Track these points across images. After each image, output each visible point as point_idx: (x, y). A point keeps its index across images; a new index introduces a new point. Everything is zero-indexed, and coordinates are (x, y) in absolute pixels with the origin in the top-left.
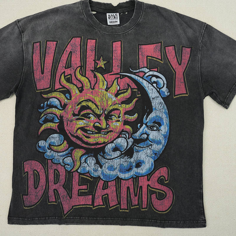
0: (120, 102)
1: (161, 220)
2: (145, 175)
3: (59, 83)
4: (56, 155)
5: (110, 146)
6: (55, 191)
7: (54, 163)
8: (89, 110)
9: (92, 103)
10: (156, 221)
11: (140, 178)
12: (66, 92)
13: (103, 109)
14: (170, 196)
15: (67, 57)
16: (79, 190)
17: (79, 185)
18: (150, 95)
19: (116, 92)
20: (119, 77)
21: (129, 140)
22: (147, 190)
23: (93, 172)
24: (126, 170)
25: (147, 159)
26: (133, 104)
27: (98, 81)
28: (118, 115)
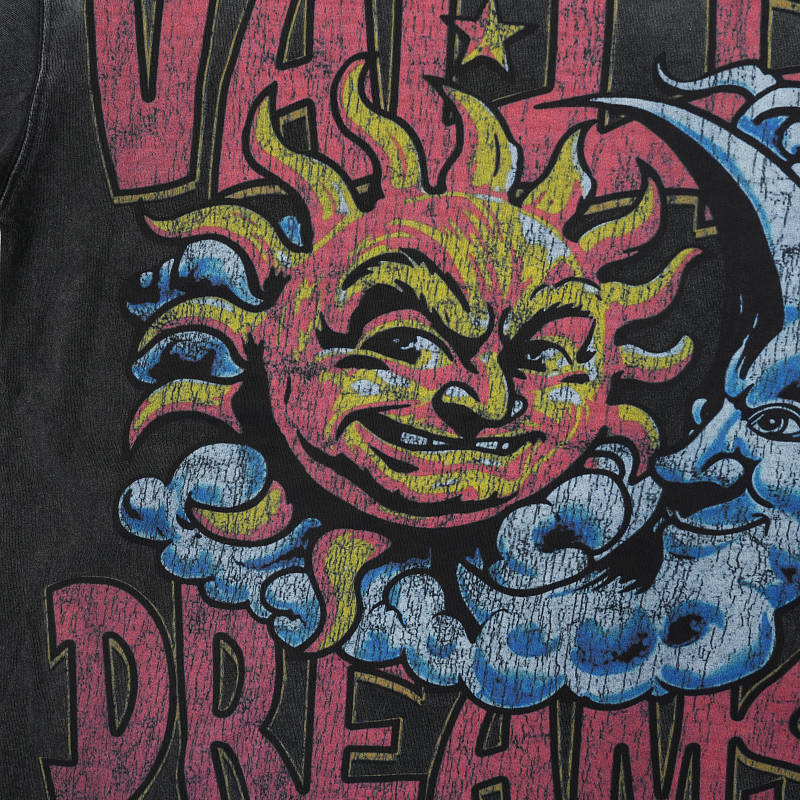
0: (592, 271)
2: (722, 688)
3: (239, 155)
4: (225, 559)
5: (526, 521)
6: (222, 753)
7: (212, 603)
9: (432, 272)
11: (688, 699)
12: (283, 204)
13: (491, 309)
16: (348, 750)
17: (349, 725)
18: (773, 231)
19: (572, 211)
20: (591, 123)
22: (724, 766)
23: (426, 656)
24: (614, 654)
25: (740, 603)
26: (670, 285)
27: (465, 145)
28: (580, 343)
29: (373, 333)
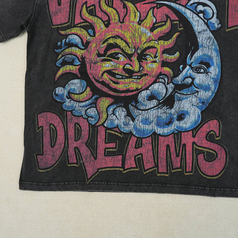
0: (157, 38)
1: (210, 187)
2: (190, 130)
3: (79, 17)
4: (77, 106)
5: (144, 94)
6: (77, 150)
7: (74, 116)
8: (118, 49)
9: (122, 40)
10: (203, 188)
11: (183, 133)
12: (90, 27)
13: (135, 48)
14: (222, 156)
16: (106, 149)
17: (106, 143)
18: (195, 28)
19: (152, 26)
20: (155, 7)
21: (168, 86)
22: (191, 149)
23: (123, 126)
24: (165, 123)
25: (192, 110)
26: (174, 41)
27: (128, 13)
28: (155, 54)
29: (109, 54)
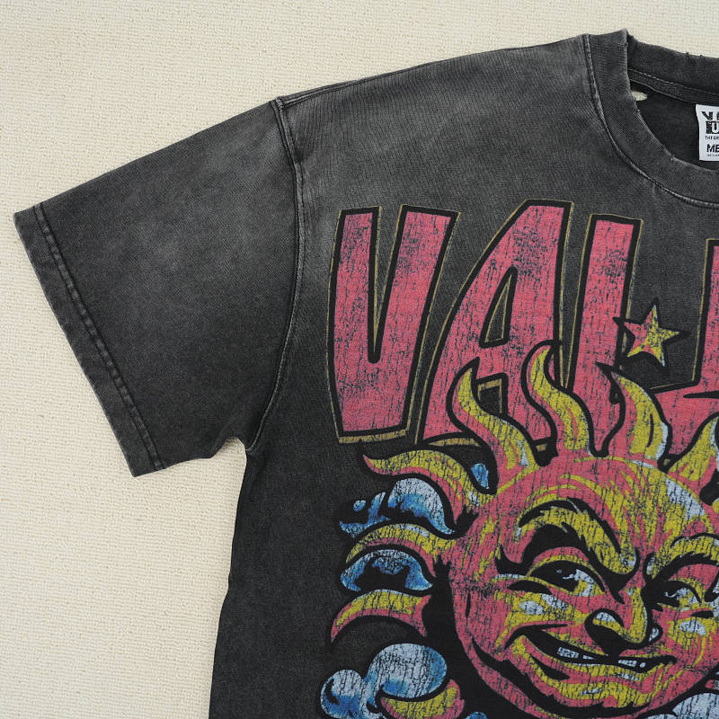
3: (443, 411)
8: (575, 550)
9: (592, 519)
12: (475, 454)
13: (638, 553)
15: (493, 290)
19: (708, 480)
27: (626, 420)
28: (708, 584)
29: (541, 564)
